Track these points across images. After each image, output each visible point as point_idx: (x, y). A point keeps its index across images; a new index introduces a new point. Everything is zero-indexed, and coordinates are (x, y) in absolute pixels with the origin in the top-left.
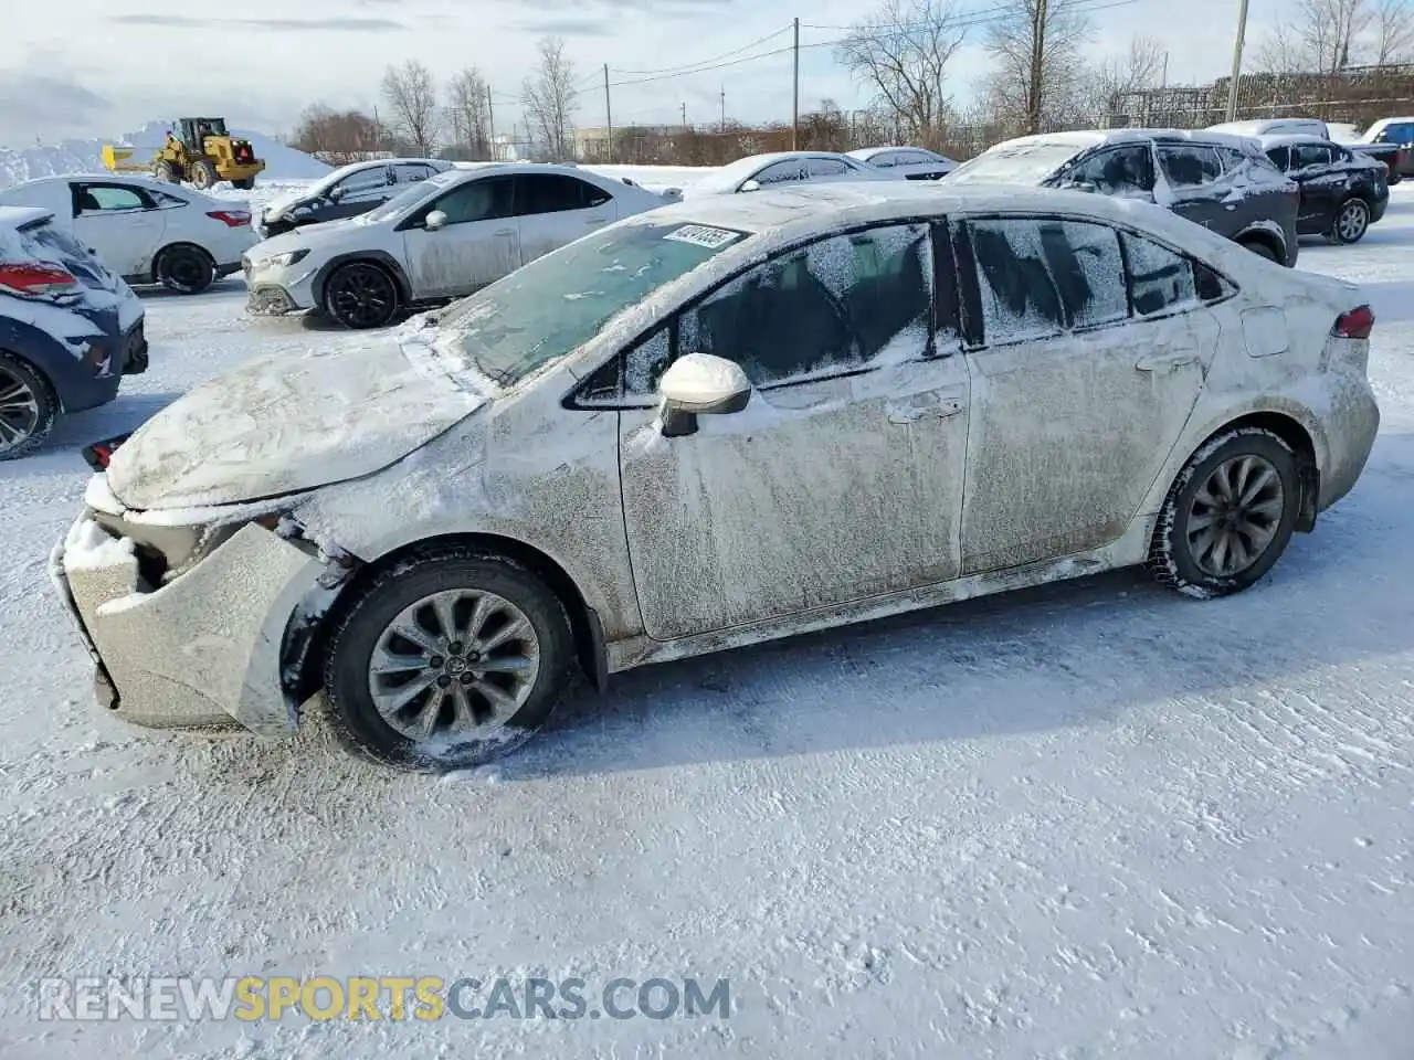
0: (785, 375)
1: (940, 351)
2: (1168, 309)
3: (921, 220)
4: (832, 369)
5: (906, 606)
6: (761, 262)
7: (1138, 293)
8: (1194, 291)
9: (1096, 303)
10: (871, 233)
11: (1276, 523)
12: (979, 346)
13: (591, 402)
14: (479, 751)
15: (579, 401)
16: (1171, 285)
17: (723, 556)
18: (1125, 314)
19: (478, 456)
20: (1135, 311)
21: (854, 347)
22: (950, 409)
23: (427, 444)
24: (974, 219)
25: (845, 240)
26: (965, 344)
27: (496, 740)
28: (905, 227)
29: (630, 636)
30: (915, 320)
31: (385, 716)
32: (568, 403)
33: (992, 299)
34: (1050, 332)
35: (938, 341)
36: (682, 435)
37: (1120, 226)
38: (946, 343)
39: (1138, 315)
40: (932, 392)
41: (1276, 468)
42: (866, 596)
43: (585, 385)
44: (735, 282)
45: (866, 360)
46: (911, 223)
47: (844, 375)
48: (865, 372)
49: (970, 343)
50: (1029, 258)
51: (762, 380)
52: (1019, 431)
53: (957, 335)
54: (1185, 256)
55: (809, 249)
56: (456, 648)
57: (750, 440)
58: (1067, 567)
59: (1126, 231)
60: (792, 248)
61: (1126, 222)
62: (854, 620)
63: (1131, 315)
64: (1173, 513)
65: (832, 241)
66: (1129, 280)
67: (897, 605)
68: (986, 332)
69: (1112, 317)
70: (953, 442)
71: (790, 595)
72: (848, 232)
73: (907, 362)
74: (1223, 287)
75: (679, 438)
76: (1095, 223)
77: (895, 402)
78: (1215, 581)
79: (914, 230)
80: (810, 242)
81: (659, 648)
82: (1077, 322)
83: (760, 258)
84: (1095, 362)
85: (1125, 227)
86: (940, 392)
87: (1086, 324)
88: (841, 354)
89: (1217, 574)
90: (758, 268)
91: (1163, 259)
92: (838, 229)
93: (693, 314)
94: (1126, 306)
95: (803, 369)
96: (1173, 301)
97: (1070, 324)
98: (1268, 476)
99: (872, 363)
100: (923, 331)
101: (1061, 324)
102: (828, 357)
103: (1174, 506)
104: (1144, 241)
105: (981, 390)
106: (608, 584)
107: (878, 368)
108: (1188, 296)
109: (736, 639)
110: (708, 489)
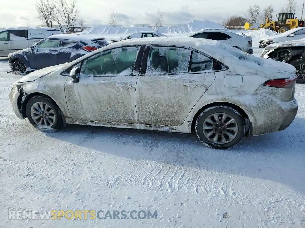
0: (100, 74)
1: (134, 74)
2: (201, 72)
3: (139, 45)
4: (110, 75)
5: (125, 127)
6: (102, 52)
7: (193, 66)
8: (212, 68)
9: (178, 68)
10: (127, 48)
11: (236, 134)
12: (144, 74)
13: (65, 74)
14: (46, 130)
15: (63, 74)
16: (205, 65)
17: (84, 107)
18: (187, 71)
19: (46, 81)
20: (190, 71)
21: (116, 71)
22: (130, 87)
23: (40, 77)
24: (152, 46)
25: (121, 49)
26: (140, 73)
27: (49, 129)
28: (135, 47)
29: (69, 118)
30: (130, 67)
31: (34, 120)
32: (61, 74)
33: (150, 65)
34: (163, 73)
35: (133, 72)
36: (76, 82)
37: (193, 49)
38: (136, 73)
39: (190, 72)
40: (127, 83)
41: (234, 118)
42: (115, 122)
43: (64, 71)
44: (96, 55)
45: (117, 74)
46: (137, 46)
47: (111, 76)
48: (116, 76)
49: (141, 74)
50: (163, 56)
51: (96, 75)
52: (149, 94)
53: (139, 71)
54: (212, 58)
55: (112, 50)
56: (43, 112)
57: (87, 86)
58: (167, 129)
59: (195, 51)
60: (109, 50)
61: (195, 49)
62: (113, 127)
63: (189, 72)
64: (197, 123)
65: (118, 49)
66: (191, 63)
67: (123, 126)
68: (146, 72)
69: (182, 72)
70: (132, 94)
71: (99, 118)
72: (122, 47)
73: (125, 75)
74: (222, 67)
75: (75, 83)
76: (186, 48)
77: (118, 83)
78: (213, 144)
79: (137, 48)
80: (113, 49)
81: (75, 122)
82: (172, 72)
83: (102, 51)
84: (171, 82)
85: (195, 50)
86: (129, 83)
87: (174, 73)
88: (112, 72)
89: (214, 142)
90: (101, 53)
91: (204, 59)
92: (120, 46)
93: (86, 61)
94: (188, 69)
95: (104, 74)
96: (203, 70)
97: (170, 72)
98: (232, 120)
99: (118, 75)
100: (131, 69)
101: (167, 72)
102: (110, 72)
103: (197, 121)
104: (199, 54)
105: (139, 84)
106: (64, 107)
107: (119, 76)
108: (209, 69)
109: (89, 124)
110: (80, 93)
